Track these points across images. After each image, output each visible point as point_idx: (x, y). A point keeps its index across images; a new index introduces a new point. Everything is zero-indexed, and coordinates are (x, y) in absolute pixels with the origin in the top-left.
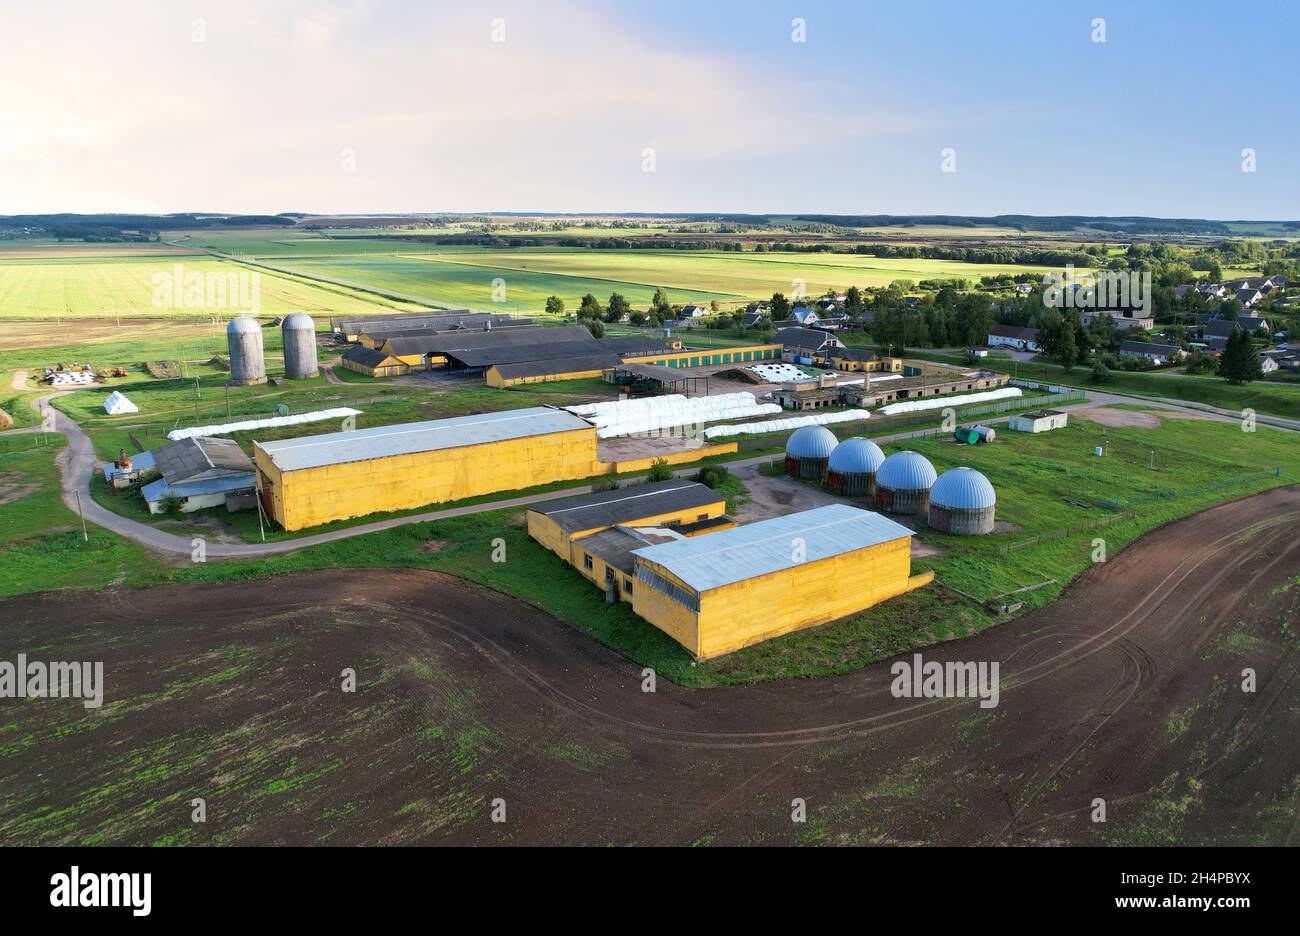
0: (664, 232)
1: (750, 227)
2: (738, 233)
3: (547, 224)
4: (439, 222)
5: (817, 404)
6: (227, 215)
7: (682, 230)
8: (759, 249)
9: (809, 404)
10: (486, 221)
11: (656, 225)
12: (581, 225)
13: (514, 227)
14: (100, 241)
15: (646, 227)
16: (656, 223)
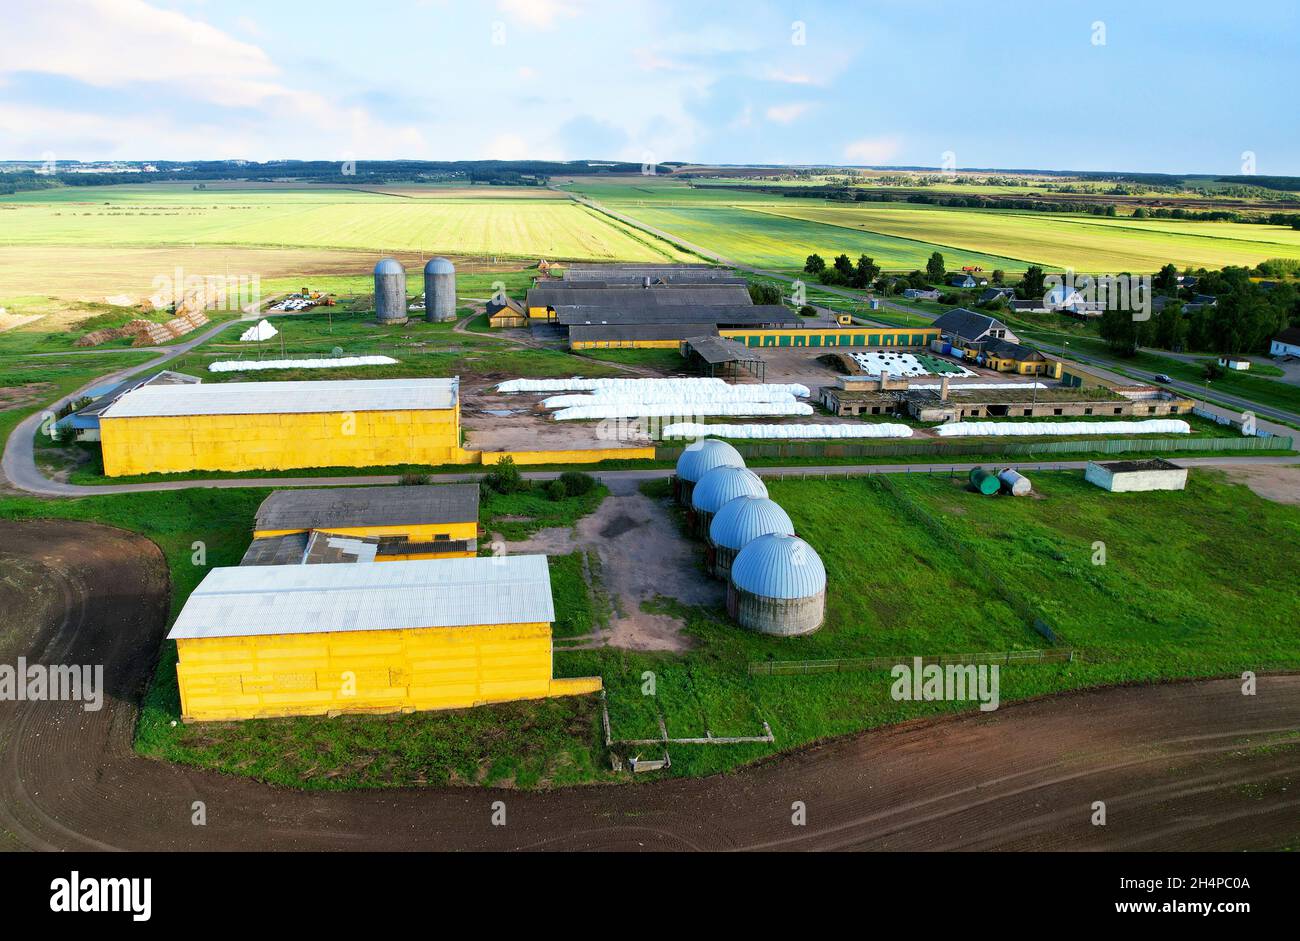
0: (1043, 191)
1: (1150, 189)
2: (1132, 195)
3: (914, 179)
4: (804, 173)
5: (862, 410)
6: (613, 163)
7: (1067, 190)
8: (1138, 215)
9: (850, 409)
10: (854, 173)
11: (1038, 184)
12: (952, 180)
13: (880, 181)
14: (502, 184)
15: (1026, 185)
16: (1040, 181)
